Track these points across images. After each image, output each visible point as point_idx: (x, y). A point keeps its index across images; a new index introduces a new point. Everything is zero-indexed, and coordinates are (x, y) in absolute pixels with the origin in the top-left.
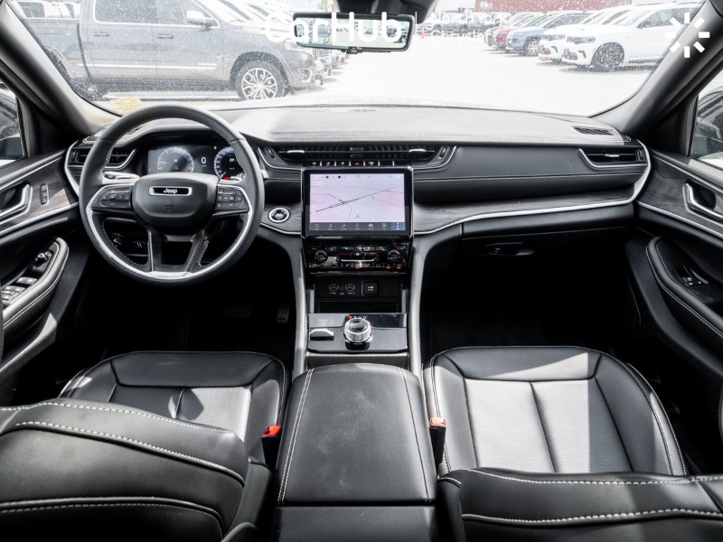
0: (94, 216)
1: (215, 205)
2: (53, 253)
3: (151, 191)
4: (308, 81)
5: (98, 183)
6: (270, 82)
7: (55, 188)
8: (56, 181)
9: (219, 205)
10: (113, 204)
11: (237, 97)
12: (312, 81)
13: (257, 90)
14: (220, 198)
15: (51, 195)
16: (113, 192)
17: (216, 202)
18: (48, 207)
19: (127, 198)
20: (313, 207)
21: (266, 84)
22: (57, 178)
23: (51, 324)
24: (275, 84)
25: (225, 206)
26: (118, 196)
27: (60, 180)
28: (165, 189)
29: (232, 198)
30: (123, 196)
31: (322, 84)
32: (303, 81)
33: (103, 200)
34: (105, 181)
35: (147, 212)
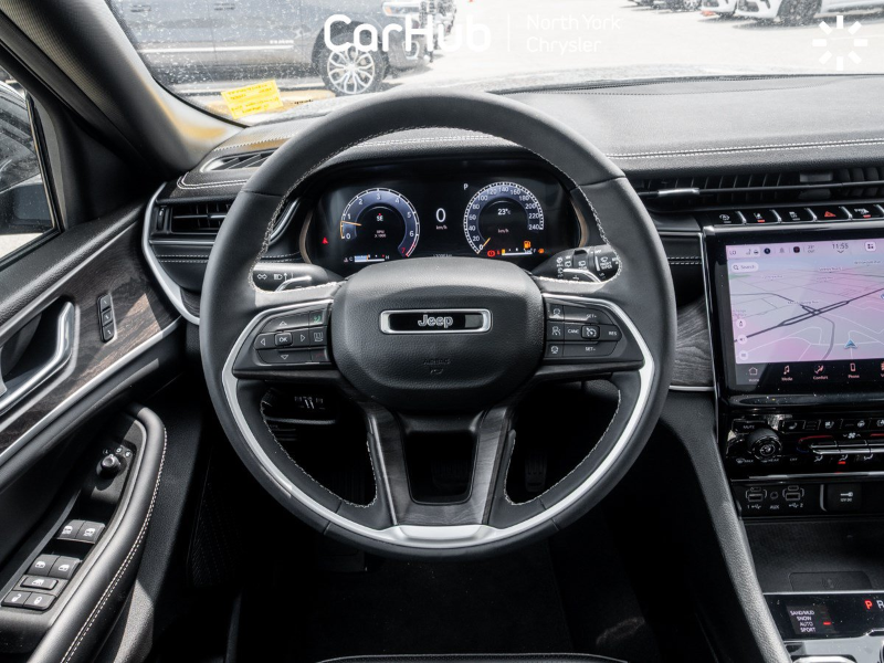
0: (241, 391)
1: (544, 348)
2: (134, 448)
3: (385, 325)
4: (415, 57)
5: (246, 307)
6: (363, 62)
7: (127, 296)
8: (126, 278)
9: (555, 350)
10: (285, 357)
11: (323, 84)
12: (420, 57)
13: (348, 74)
14: (556, 331)
15: (120, 315)
16: (283, 325)
17: (547, 340)
18: (116, 347)
19: (319, 338)
20: (740, 328)
21: (359, 64)
22: (129, 272)
23: (141, 607)
24: (372, 64)
25: (571, 353)
26: (295, 335)
27: (136, 276)
28: (420, 316)
29: (590, 331)
30: (310, 333)
31: (431, 61)
32: (408, 58)
33: (261, 349)
34: (262, 297)
35: (375, 377)
